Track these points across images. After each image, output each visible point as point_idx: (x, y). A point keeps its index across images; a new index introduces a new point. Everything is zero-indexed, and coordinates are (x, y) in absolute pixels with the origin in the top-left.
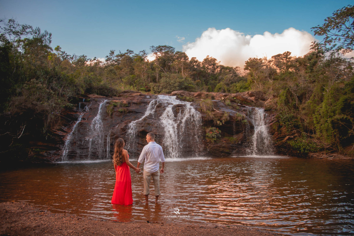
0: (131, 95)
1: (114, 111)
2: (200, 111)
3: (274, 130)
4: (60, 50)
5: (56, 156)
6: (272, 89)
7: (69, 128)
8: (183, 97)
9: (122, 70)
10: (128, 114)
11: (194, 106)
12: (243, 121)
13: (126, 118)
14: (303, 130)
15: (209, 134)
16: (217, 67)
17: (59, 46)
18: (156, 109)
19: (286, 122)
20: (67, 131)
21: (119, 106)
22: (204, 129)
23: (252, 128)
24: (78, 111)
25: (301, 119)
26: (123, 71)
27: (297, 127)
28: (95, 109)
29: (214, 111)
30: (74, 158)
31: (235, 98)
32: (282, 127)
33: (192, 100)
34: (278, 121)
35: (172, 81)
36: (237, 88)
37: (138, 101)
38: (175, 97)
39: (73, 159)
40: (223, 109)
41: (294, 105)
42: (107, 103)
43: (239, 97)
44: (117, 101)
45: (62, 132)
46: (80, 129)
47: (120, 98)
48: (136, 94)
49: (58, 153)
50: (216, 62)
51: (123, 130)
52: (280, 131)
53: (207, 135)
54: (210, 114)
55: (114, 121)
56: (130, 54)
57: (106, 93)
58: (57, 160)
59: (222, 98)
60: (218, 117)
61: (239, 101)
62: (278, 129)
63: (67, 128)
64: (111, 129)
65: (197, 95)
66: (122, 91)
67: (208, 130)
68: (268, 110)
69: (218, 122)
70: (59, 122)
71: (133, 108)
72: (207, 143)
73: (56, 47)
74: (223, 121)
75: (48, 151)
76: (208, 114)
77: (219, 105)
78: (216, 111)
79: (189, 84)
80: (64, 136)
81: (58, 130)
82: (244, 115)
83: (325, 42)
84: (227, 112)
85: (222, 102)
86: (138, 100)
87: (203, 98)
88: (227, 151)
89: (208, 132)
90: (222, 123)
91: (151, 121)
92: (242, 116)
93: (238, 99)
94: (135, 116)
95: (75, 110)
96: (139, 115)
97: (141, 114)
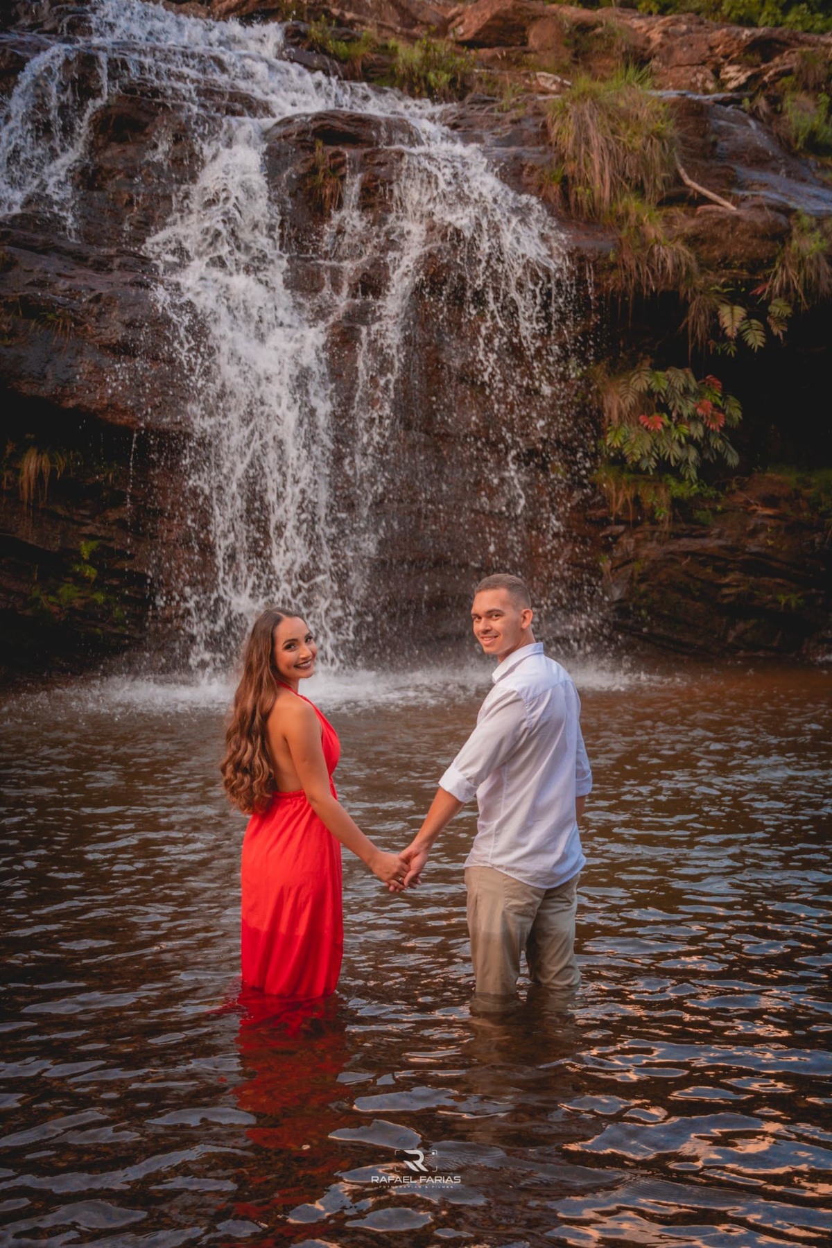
2: (555, 190)
11: (490, 137)
29: (691, 201)
33: (452, 82)
40: (769, 189)
53: (612, 440)
54: (654, 230)
59: (731, 71)
60: (725, 263)
65: (486, 28)
69: (731, 318)
72: (603, 522)
74: (779, 308)
76: (639, 227)
77: (727, 144)
78: (705, 200)
85: (754, 115)
87: (549, 59)
88: (787, 605)
89: (620, 413)
90: (767, 330)
91: (62, 285)
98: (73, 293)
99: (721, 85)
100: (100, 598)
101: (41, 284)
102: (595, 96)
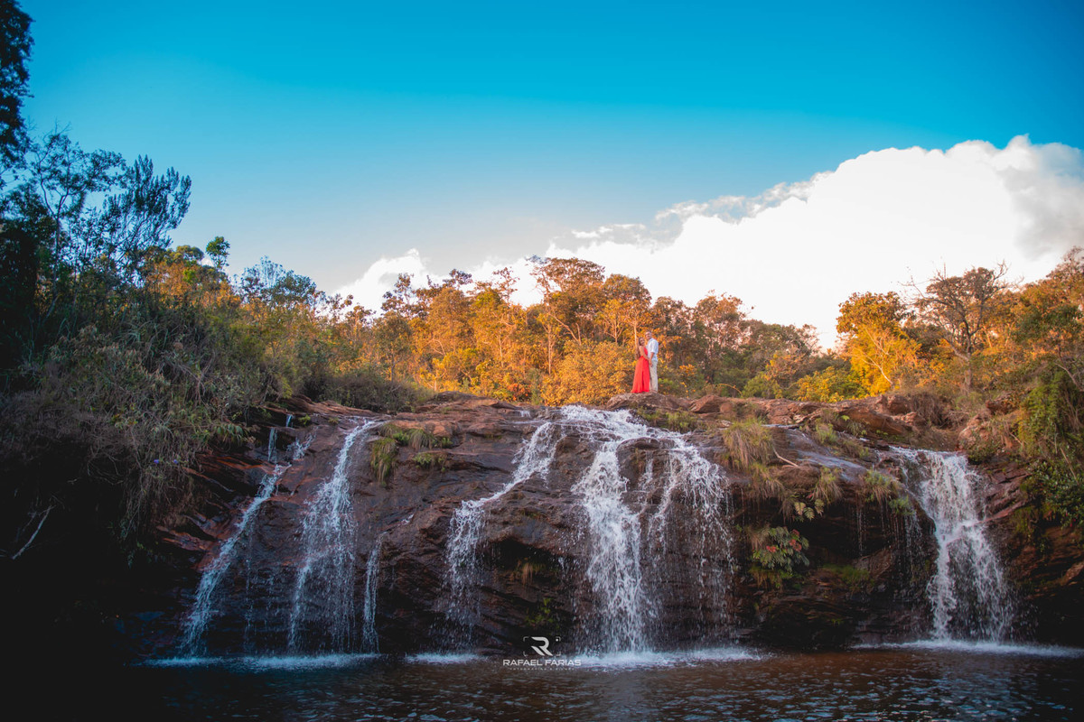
0: (461, 408)
1: (397, 462)
2: (727, 461)
3: (1020, 536)
4: (227, 250)
6: (972, 385)
7: (222, 522)
8: (652, 414)
9: (434, 333)
10: (450, 475)
11: (701, 444)
12: (892, 504)
13: (443, 490)
15: (764, 556)
16: (744, 326)
17: (223, 238)
18: (556, 456)
19: (1075, 504)
20: (214, 535)
21: (415, 443)
22: (744, 533)
23: (927, 525)
24: (263, 458)
26: (437, 337)
28: (325, 453)
29: (780, 464)
31: (846, 418)
32: (1054, 524)
33: (689, 426)
34: (1037, 501)
35: (601, 368)
36: (819, 391)
37: (490, 426)
38: (626, 413)
40: (812, 458)
42: (375, 431)
43: (862, 413)
44: (410, 425)
45: (194, 539)
46: (266, 528)
47: (422, 415)
48: (480, 403)
49: (168, 624)
50: (740, 309)
51: (429, 536)
52: (1047, 543)
53: (756, 556)
54: (766, 475)
55: (395, 500)
56: (462, 283)
57: (373, 400)
59: (797, 417)
60: (795, 486)
61: (861, 430)
62: (1035, 534)
63: (217, 522)
64: (382, 531)
65: (704, 407)
66: (432, 395)
67: (758, 539)
68: (982, 461)
69: (800, 507)
70: (188, 498)
71: (469, 451)
72: (756, 589)
73: (213, 239)
74: (819, 503)
76: (760, 475)
77: (793, 443)
78: (785, 463)
80: (204, 553)
81: (180, 529)
82: (895, 480)
84: (832, 469)
85: (804, 432)
86: (488, 421)
87: (728, 416)
88: (837, 624)
89: (758, 545)
90: (815, 512)
91: (540, 503)
92: (887, 483)
93: (858, 421)
94: (477, 482)
95: (253, 454)
96: (492, 478)
97: (500, 475)
98: (544, 506)
99: (794, 422)
100: (550, 620)
101: (533, 503)
102: (740, 428)
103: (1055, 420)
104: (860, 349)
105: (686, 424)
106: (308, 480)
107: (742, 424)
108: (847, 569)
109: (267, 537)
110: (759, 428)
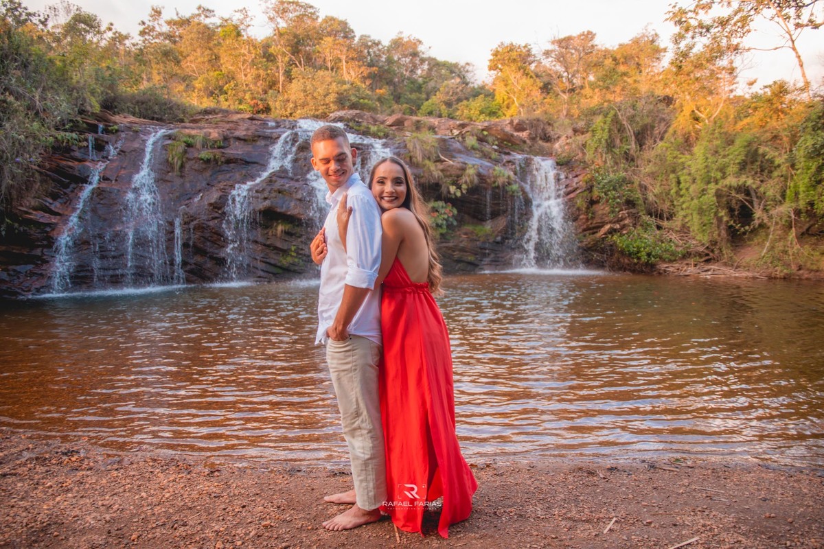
0: (226, 119)
1: (187, 158)
2: (408, 159)
3: (579, 209)
5: (35, 278)
6: (567, 115)
7: (65, 203)
8: (360, 126)
9: (188, 58)
10: (225, 167)
11: (392, 147)
12: (508, 188)
13: (220, 177)
14: (644, 212)
16: (423, 61)
19: (609, 191)
20: (60, 211)
21: (199, 146)
23: (528, 202)
24: (86, 157)
25: (640, 186)
26: (191, 62)
27: (630, 203)
28: (133, 153)
29: (442, 161)
30: (85, 283)
31: (485, 133)
32: (597, 202)
33: (384, 135)
34: (590, 189)
35: (319, 90)
36: (472, 112)
37: (250, 133)
39: (84, 286)
40: (461, 158)
41: (626, 153)
42: (169, 137)
43: (496, 130)
44: (193, 132)
45: (47, 215)
46: (98, 206)
47: (198, 125)
48: (239, 116)
49: (40, 272)
50: (420, 48)
51: (215, 208)
52: (593, 213)
54: (433, 168)
55: (188, 185)
56: (207, 17)
57: (155, 113)
58: (38, 290)
59: (455, 131)
60: (451, 176)
61: (494, 141)
62: (588, 208)
63: (61, 203)
64: (181, 205)
65: (394, 122)
66: (199, 110)
68: (564, 164)
69: (452, 189)
70: (37, 187)
71: (236, 150)
74: (464, 186)
75: (11, 267)
76: (429, 168)
77: (451, 148)
78: (445, 161)
79: (360, 99)
80: (56, 224)
81: (35, 209)
82: (511, 174)
83: (697, 6)
84: (474, 165)
85: (458, 141)
86: (248, 129)
87: (409, 129)
88: (471, 260)
90: (462, 192)
91: (287, 185)
92: (506, 175)
93: (493, 135)
94: (244, 172)
95: (77, 154)
96: (252, 169)
97: (259, 167)
98: (290, 187)
99: (453, 134)
100: (296, 260)
101: (283, 185)
102: (417, 137)
103: (606, 140)
104: (502, 84)
105: (382, 134)
106: (123, 172)
107: (419, 135)
108: (478, 228)
109: (100, 212)
110: (430, 138)
